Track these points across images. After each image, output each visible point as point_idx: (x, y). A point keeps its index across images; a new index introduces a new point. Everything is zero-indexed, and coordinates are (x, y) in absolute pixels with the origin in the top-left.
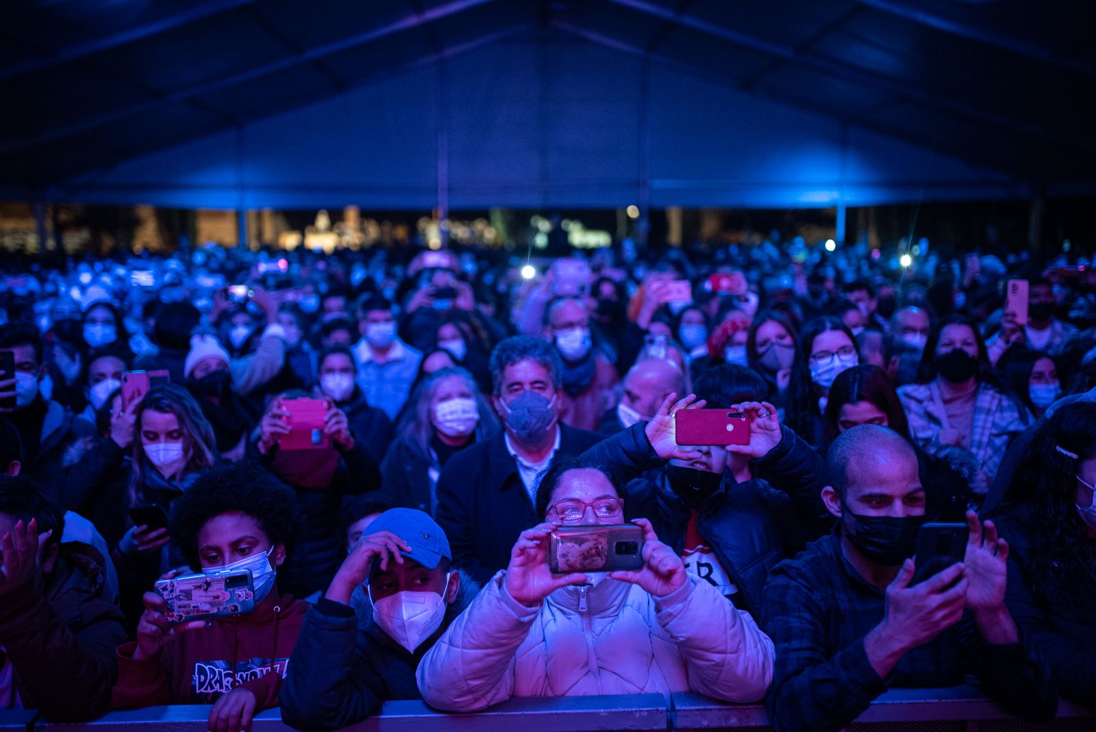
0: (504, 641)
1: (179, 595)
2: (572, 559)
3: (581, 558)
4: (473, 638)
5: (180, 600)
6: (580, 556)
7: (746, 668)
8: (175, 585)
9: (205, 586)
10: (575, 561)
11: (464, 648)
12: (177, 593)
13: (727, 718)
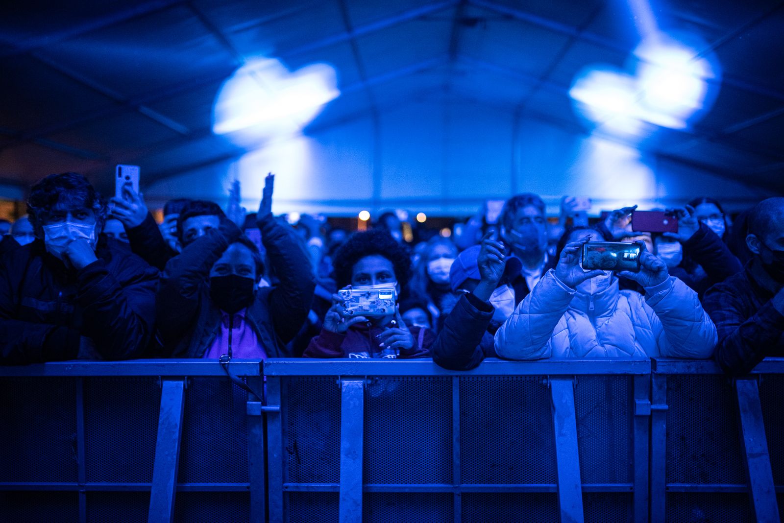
0: (556, 307)
1: (352, 299)
2: (596, 261)
3: (602, 261)
4: (537, 306)
5: (353, 302)
6: (601, 259)
7: (705, 332)
8: (350, 293)
9: (367, 295)
10: (598, 262)
11: (530, 314)
12: (351, 297)
13: (689, 368)
